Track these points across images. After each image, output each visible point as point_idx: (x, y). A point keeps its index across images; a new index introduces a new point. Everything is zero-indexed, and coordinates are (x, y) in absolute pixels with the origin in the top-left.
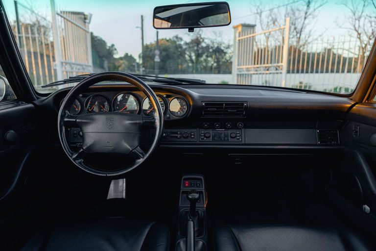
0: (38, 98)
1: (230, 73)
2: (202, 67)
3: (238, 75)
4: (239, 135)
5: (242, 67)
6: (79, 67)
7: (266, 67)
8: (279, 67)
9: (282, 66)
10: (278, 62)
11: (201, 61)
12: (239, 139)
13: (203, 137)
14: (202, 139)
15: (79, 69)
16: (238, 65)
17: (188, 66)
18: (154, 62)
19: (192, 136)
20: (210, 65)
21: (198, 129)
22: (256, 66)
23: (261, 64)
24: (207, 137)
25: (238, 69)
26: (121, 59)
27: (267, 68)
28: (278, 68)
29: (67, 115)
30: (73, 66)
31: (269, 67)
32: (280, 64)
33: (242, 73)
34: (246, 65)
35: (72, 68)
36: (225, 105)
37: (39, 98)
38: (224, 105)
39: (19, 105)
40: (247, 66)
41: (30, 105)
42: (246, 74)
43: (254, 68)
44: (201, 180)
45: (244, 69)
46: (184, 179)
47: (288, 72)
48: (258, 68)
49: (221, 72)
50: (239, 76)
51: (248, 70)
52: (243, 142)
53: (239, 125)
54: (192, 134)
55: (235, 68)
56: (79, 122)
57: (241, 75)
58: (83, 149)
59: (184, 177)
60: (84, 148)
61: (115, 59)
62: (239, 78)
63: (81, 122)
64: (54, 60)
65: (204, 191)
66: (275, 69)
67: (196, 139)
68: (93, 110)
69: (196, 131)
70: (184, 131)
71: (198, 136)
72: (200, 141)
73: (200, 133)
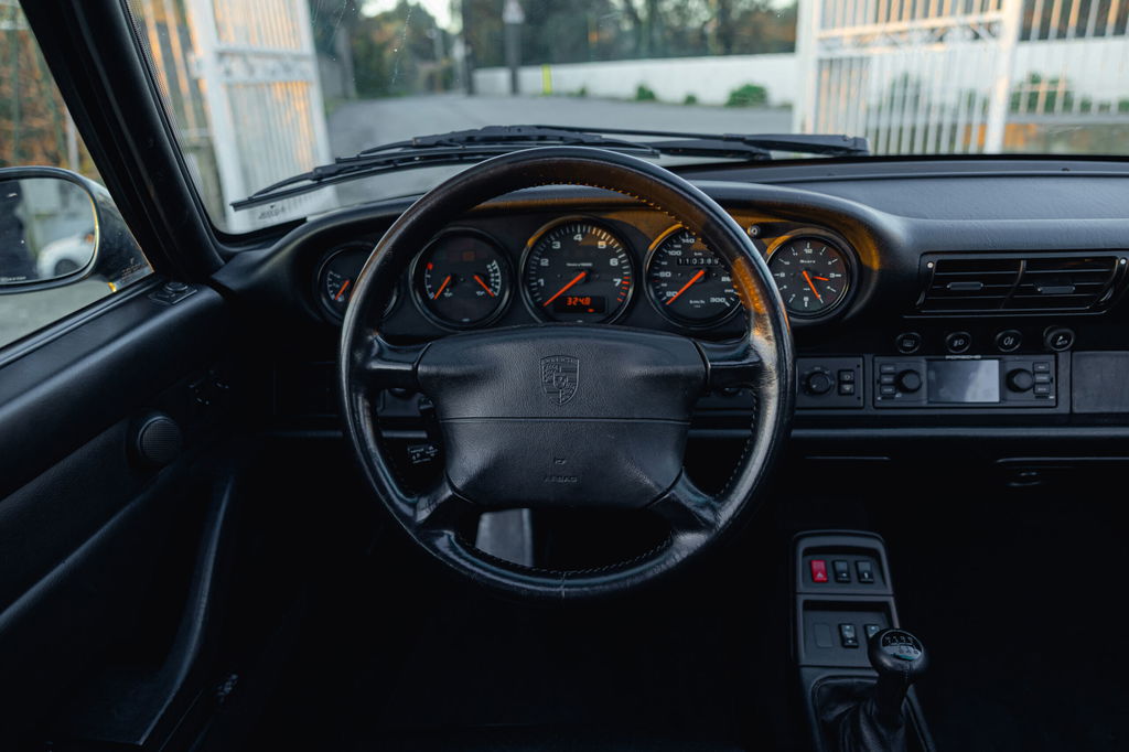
0: (228, 257)
1: (789, 47)
2: (668, 35)
3: (821, 62)
4: (1044, 378)
5: (836, 32)
6: (271, 64)
7: (933, 30)
8: (989, 27)
9: (998, 22)
10: (983, 9)
11: (665, 13)
12: (1043, 396)
13: (889, 390)
14: (890, 397)
15: (273, 73)
16: (823, 25)
17: (621, 35)
18: (503, 26)
19: (847, 388)
20: (694, 24)
21: (869, 357)
22: (894, 26)
23: (913, 17)
24: (904, 390)
25: (822, 40)
26: (386, 17)
27: (938, 33)
28: (982, 32)
29: (375, 350)
30: (253, 61)
31: (946, 29)
32: (991, 15)
33: (838, 53)
34: (854, 23)
35: (251, 70)
36: (1028, 267)
37: (233, 255)
38: (1023, 264)
39: (171, 304)
40: (859, 30)
41: (208, 295)
42: (851, 59)
43: (886, 34)
44: (872, 554)
45: (847, 41)
46: (808, 551)
47: (1025, 35)
48: (900, 33)
49: (735, 48)
50: (826, 66)
51: (860, 41)
52: (1063, 409)
53: (1055, 339)
54: (847, 377)
55: (809, 32)
56: (428, 377)
57: (831, 61)
58: (453, 487)
59: (805, 544)
60: (459, 484)
61: (370, 20)
62: (825, 75)
63: (437, 376)
64: (187, 44)
65: (892, 601)
66: (969, 34)
67: (859, 398)
68: (446, 294)
69: (858, 366)
70: (812, 368)
71: (869, 386)
72: (877, 404)
73: (877, 375)
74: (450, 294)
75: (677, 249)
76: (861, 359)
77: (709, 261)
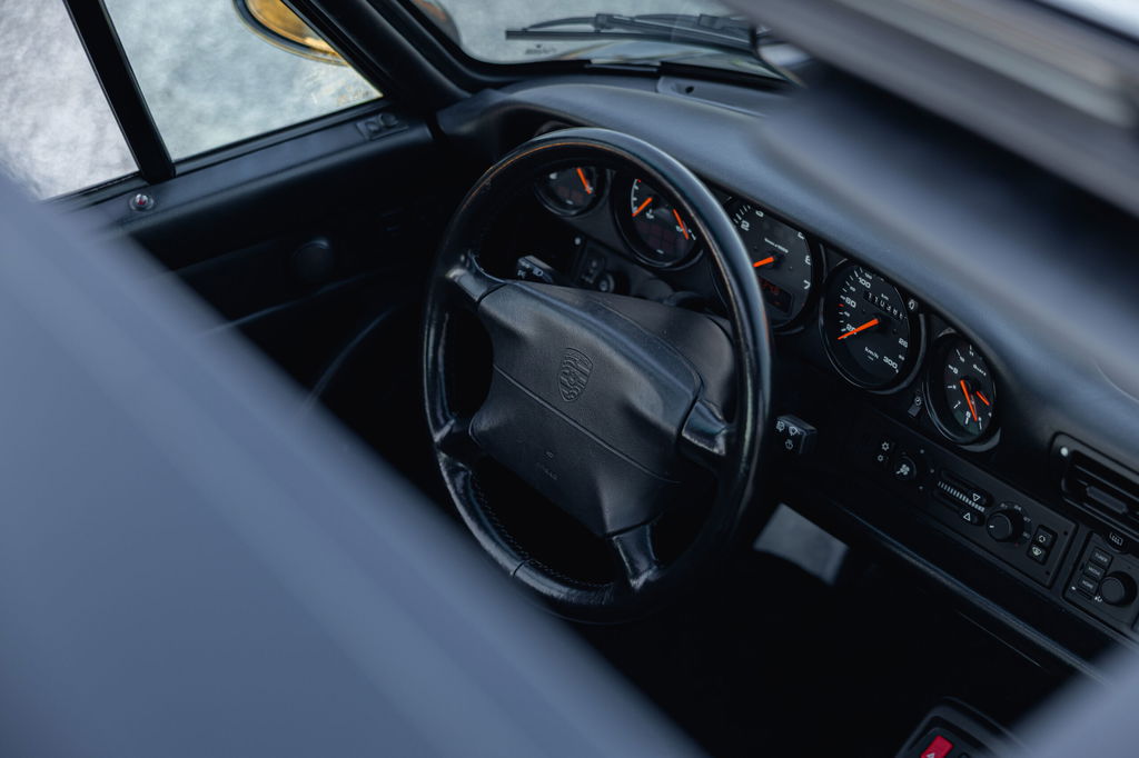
13: (1090, 586)
14: (1089, 595)
19: (1037, 553)
21: (1084, 529)
41: (421, 133)
54: (1043, 538)
56: (485, 314)
67: (1048, 573)
68: (648, 215)
69: (1066, 533)
70: (1013, 504)
71: (1068, 567)
72: (1068, 595)
73: (1084, 559)
74: (652, 217)
75: (867, 280)
76: (1074, 525)
77: (895, 312)
